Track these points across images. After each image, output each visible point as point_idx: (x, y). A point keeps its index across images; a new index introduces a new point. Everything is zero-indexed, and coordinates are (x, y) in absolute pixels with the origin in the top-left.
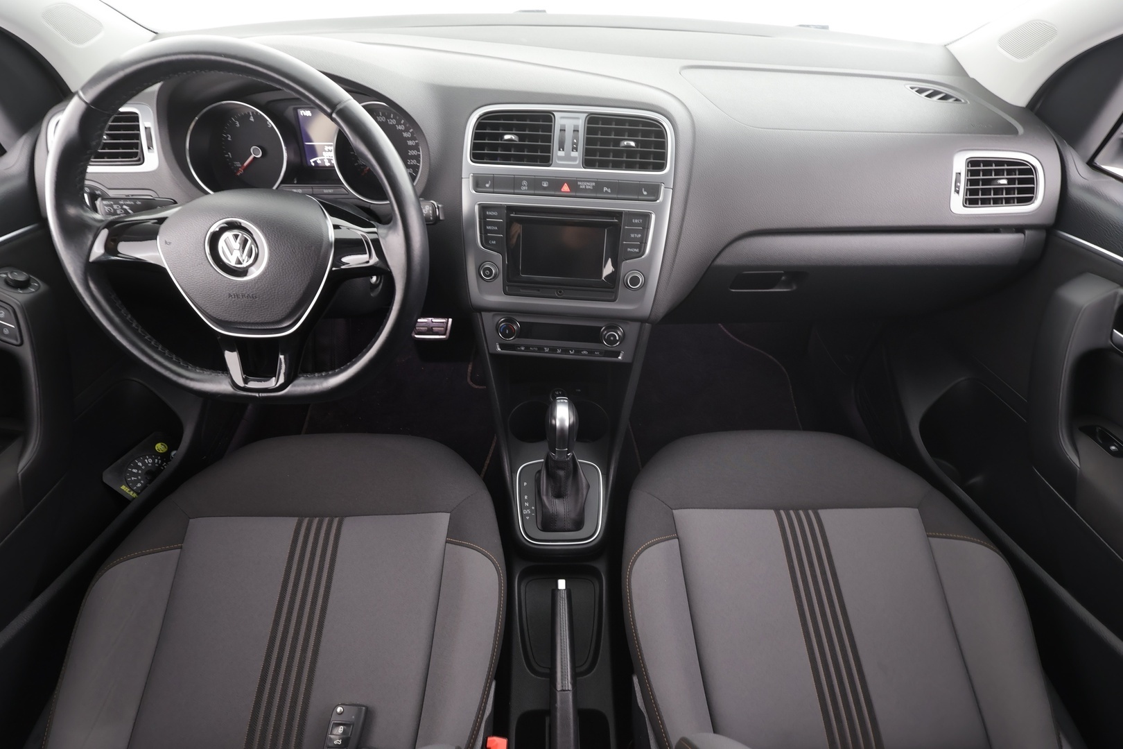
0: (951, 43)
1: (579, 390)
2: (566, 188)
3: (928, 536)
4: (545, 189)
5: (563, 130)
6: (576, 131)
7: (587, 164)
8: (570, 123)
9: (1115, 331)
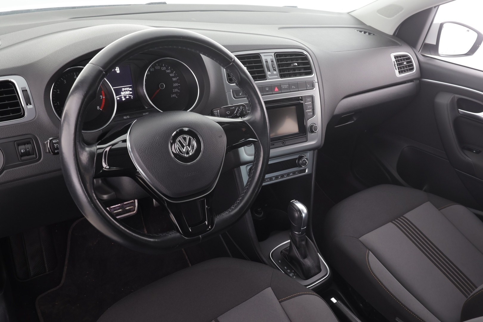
0: (351, 12)
1: (267, 205)
2: (276, 89)
3: (439, 210)
4: (267, 91)
5: (267, 62)
6: (272, 61)
7: (282, 76)
8: (268, 57)
9: (459, 109)
